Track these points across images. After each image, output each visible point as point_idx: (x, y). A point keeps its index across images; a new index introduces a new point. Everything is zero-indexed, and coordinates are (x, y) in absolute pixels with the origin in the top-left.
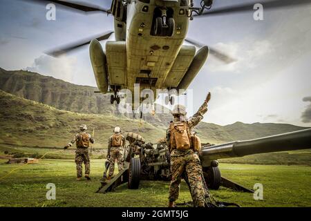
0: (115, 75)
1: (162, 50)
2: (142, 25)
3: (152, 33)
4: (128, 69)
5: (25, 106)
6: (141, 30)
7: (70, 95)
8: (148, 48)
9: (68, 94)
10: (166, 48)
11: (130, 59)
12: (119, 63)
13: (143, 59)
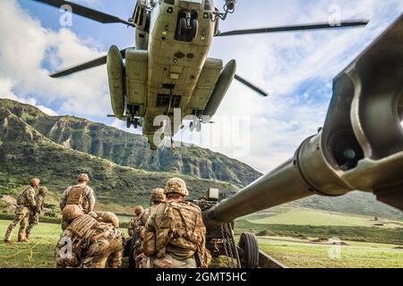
0: (134, 91)
1: (186, 58)
2: (166, 28)
3: (176, 38)
4: (149, 82)
5: (80, 161)
6: (164, 33)
7: (126, 147)
8: (172, 56)
9: (123, 146)
10: (190, 56)
11: (152, 69)
12: (139, 75)
13: (165, 69)
